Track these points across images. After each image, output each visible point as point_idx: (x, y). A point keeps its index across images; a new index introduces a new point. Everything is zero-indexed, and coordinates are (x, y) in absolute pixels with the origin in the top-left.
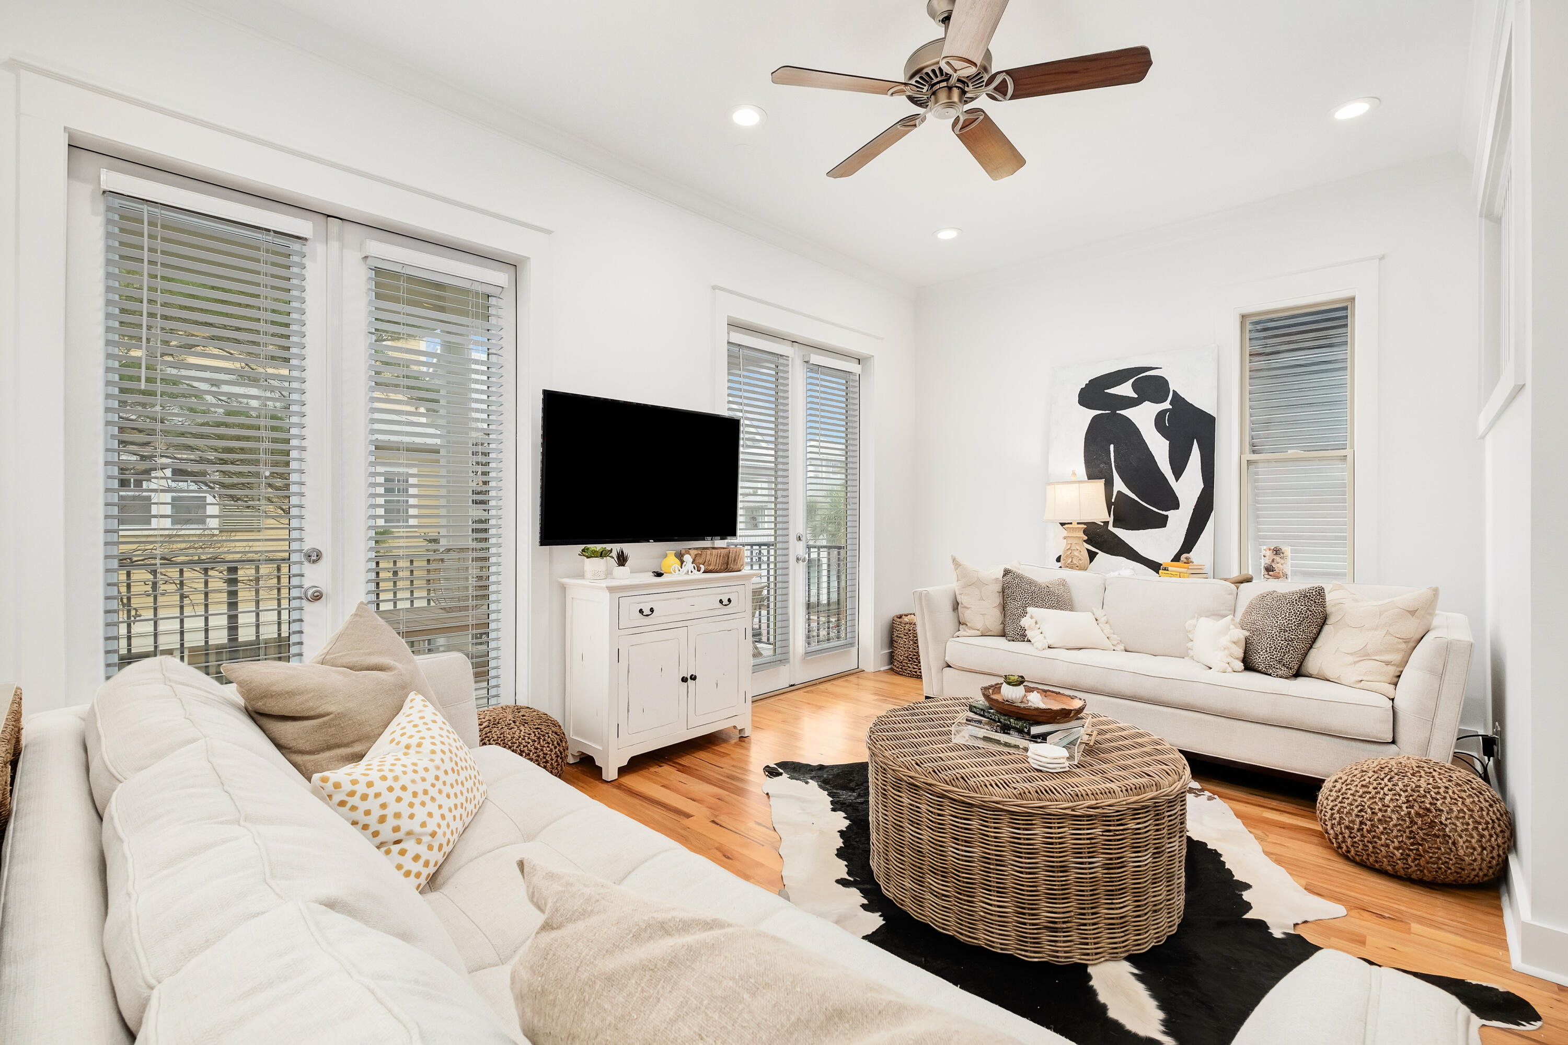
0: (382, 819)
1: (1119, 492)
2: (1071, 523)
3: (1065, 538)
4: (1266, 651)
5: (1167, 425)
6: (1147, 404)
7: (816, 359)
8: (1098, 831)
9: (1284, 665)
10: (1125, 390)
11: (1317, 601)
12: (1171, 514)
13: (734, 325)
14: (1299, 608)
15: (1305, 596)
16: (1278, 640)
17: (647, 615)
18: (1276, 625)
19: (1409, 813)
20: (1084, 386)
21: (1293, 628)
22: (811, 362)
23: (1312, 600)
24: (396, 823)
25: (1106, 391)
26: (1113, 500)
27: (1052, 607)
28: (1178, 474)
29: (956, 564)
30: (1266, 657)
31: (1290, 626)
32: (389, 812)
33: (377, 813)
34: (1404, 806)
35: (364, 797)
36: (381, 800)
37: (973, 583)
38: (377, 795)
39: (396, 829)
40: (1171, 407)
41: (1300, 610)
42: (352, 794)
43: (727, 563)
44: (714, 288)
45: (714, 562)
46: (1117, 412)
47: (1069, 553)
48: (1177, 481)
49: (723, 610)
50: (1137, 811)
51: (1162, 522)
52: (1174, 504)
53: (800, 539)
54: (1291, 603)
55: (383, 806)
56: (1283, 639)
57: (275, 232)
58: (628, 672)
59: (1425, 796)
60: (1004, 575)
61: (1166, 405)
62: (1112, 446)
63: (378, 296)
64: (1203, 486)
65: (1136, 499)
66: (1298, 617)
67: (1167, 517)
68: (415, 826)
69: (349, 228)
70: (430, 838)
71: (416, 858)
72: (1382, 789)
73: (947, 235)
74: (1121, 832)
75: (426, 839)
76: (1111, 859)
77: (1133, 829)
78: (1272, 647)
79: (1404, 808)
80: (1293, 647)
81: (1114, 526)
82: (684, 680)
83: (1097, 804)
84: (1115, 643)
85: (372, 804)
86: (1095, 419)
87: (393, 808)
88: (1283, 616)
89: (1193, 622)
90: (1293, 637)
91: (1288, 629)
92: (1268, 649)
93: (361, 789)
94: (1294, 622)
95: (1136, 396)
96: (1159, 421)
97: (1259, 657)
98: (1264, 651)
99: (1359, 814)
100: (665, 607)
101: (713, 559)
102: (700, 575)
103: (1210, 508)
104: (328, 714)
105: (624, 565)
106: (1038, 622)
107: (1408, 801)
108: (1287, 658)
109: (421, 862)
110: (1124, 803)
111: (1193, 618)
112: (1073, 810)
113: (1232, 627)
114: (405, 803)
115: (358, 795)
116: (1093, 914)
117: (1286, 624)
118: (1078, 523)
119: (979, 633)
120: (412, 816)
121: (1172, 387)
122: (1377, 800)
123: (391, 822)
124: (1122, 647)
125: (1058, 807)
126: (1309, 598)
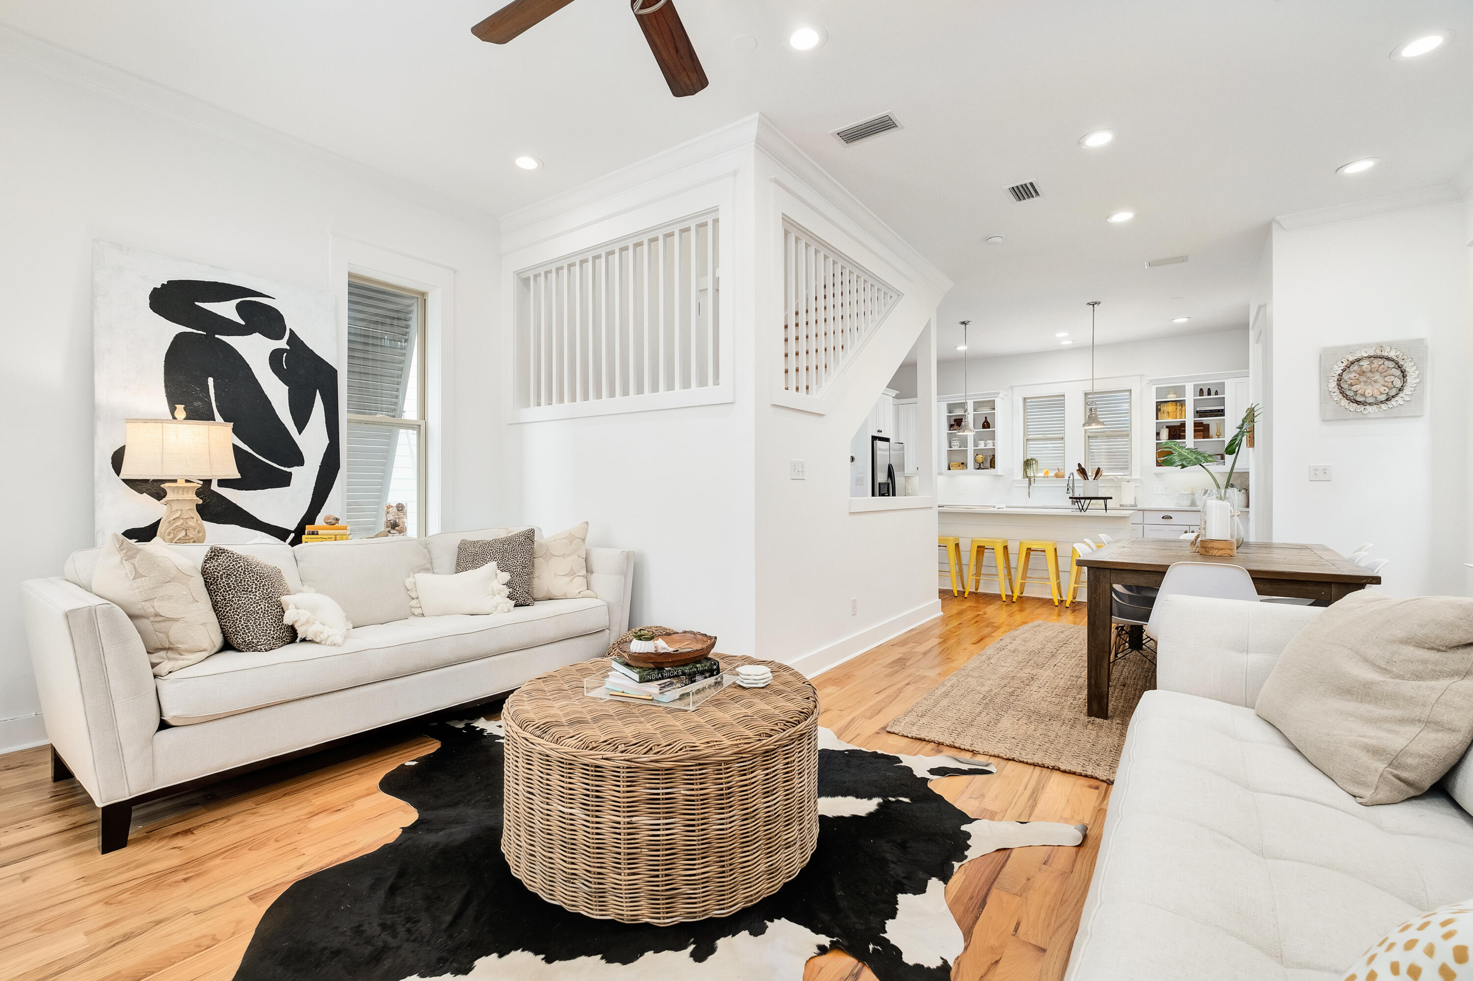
2: (175, 481)
5: (285, 367)
10: (227, 309)
12: (294, 470)
20: (158, 287)
25: (196, 303)
28: (301, 428)
40: (288, 348)
46: (217, 336)
48: (300, 434)
51: (284, 480)
52: (298, 459)
60: (209, 560)
61: (283, 344)
62: (211, 381)
64: (328, 442)
65: (251, 451)
67: (290, 474)
81: (219, 486)
86: (179, 337)
89: (411, 579)
95: (242, 323)
96: (275, 358)
103: (338, 467)
111: (409, 576)
113: (498, 571)
118: (188, 482)
121: (289, 325)
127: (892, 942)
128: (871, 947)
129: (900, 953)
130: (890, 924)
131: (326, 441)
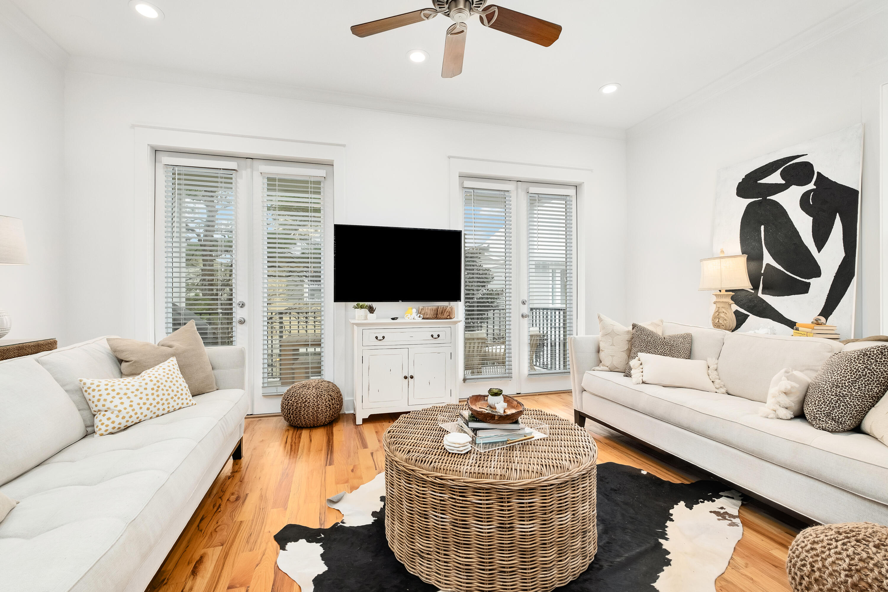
0: (99, 400)
1: (768, 265)
2: (720, 291)
3: (715, 303)
4: (815, 404)
5: (811, 203)
6: (793, 188)
7: (534, 189)
8: (446, 496)
9: (833, 419)
10: (775, 178)
11: (878, 360)
12: (813, 281)
13: (463, 177)
14: (856, 366)
15: (865, 354)
16: (829, 395)
17: (380, 340)
18: (830, 380)
19: (846, 582)
20: (741, 181)
21: (847, 384)
22: (530, 192)
23: (872, 359)
24: (104, 403)
25: (758, 182)
26: (762, 272)
27: (664, 354)
28: (820, 247)
29: (600, 320)
30: (813, 409)
31: (843, 382)
32: (102, 398)
33: (97, 397)
34: (843, 573)
35: (94, 390)
36: (100, 393)
37: (610, 334)
38: (99, 391)
39: (104, 406)
40: (815, 187)
41: (857, 368)
42: (89, 388)
43: (437, 314)
44: (449, 157)
45: (430, 314)
46: (768, 198)
47: (716, 315)
48: (819, 252)
49: (434, 341)
50: (477, 490)
51: (804, 289)
52: (816, 272)
53: (524, 304)
54: (850, 361)
55: (100, 395)
56: (833, 394)
57: (223, 169)
58: (369, 369)
59: (872, 570)
60: (633, 329)
61: (811, 186)
62: (762, 227)
63: (268, 190)
64: (844, 255)
65: (782, 269)
66: (854, 374)
67: (809, 283)
68: (112, 406)
69: (255, 162)
70: (118, 412)
71: (109, 419)
72: (829, 549)
73: (610, 89)
74: (461, 502)
75: (116, 412)
76: (457, 520)
77: (474, 502)
78: (821, 400)
79: (843, 576)
80: (845, 403)
81: (762, 294)
82: (406, 378)
83: (442, 476)
84: (718, 386)
85: (96, 394)
86: (749, 206)
87: (104, 396)
88: (839, 372)
90: (845, 393)
91: (840, 385)
92: (817, 402)
93: (93, 387)
94: (849, 379)
95: (784, 182)
96: (804, 201)
97: (808, 408)
98: (813, 403)
99: (801, 568)
100: (392, 337)
101: (429, 312)
102: (420, 320)
103: (851, 275)
104: (131, 361)
105: (373, 313)
106: (643, 364)
107: (850, 570)
108: (835, 413)
109: (111, 421)
110: (462, 480)
112: (428, 477)
113: (784, 378)
114: (110, 396)
115: (91, 389)
116: (445, 555)
117: (839, 380)
118: (727, 291)
119: (607, 369)
120: (111, 402)
121: (816, 170)
122: (819, 559)
123: (102, 402)
124: (723, 390)
125: (420, 472)
126: (869, 357)
127: (315, 543)
128: (323, 536)
129: (309, 541)
130: (321, 550)
131: (842, 255)
